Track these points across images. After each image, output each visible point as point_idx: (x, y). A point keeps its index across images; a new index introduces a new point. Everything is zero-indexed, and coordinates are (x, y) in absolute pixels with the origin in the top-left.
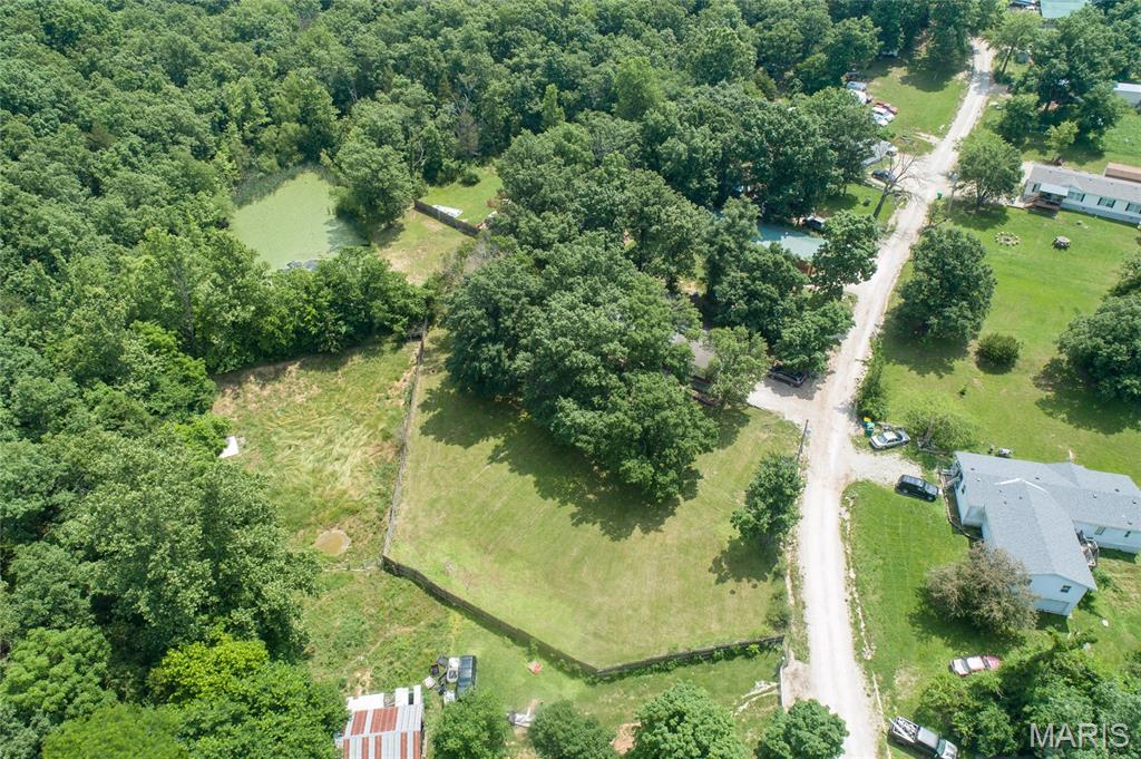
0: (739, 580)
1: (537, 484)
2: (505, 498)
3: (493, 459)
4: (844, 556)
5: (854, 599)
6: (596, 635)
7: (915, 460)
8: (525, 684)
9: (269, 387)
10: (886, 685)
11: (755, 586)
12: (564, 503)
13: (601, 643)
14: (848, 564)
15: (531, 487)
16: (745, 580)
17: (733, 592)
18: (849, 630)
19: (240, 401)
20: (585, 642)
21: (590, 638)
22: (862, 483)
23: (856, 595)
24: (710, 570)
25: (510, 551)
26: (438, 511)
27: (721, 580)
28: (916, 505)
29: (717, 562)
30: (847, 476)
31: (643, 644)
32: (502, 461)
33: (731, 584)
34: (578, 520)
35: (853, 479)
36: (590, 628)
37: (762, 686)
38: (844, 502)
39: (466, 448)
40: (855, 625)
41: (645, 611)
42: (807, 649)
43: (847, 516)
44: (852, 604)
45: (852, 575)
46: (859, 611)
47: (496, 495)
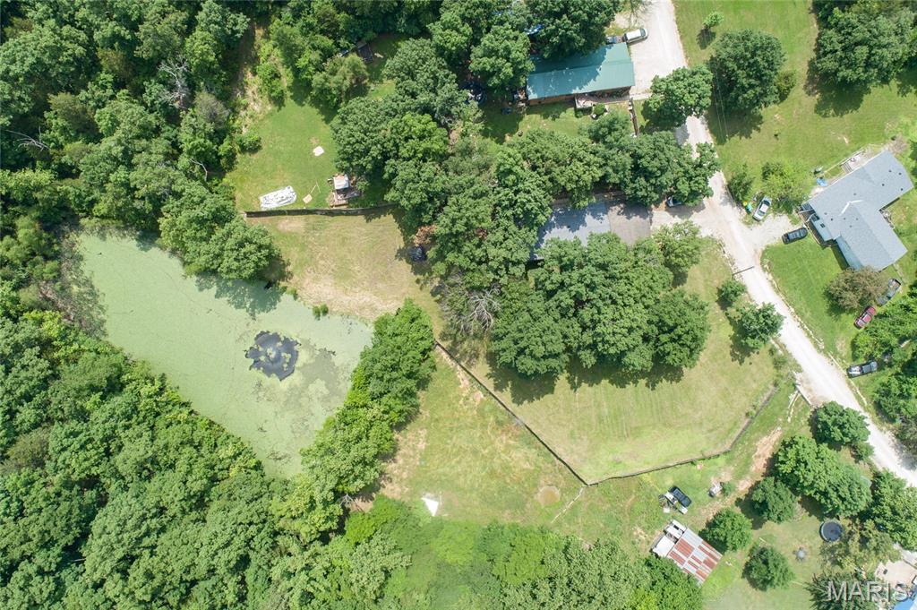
0: (749, 356)
1: (612, 382)
2: (605, 404)
3: (574, 387)
4: (783, 303)
5: (800, 322)
6: (710, 431)
7: (781, 212)
8: (702, 476)
10: (836, 354)
11: (758, 353)
12: (636, 382)
13: (714, 432)
14: (787, 305)
15: (611, 387)
16: (751, 353)
17: (751, 364)
18: (808, 340)
20: (708, 438)
21: (708, 434)
22: (766, 250)
23: (800, 320)
24: (733, 360)
25: (636, 428)
26: (579, 438)
27: (741, 362)
28: (798, 246)
29: (732, 354)
30: (756, 251)
31: (731, 418)
32: (579, 384)
33: (747, 360)
34: (652, 385)
35: (760, 251)
36: (704, 430)
37: (792, 397)
38: (765, 270)
39: (552, 393)
40: (809, 336)
41: (721, 403)
42: (798, 365)
43: (771, 277)
44: (802, 326)
45: (793, 310)
46: (806, 327)
47: (599, 406)
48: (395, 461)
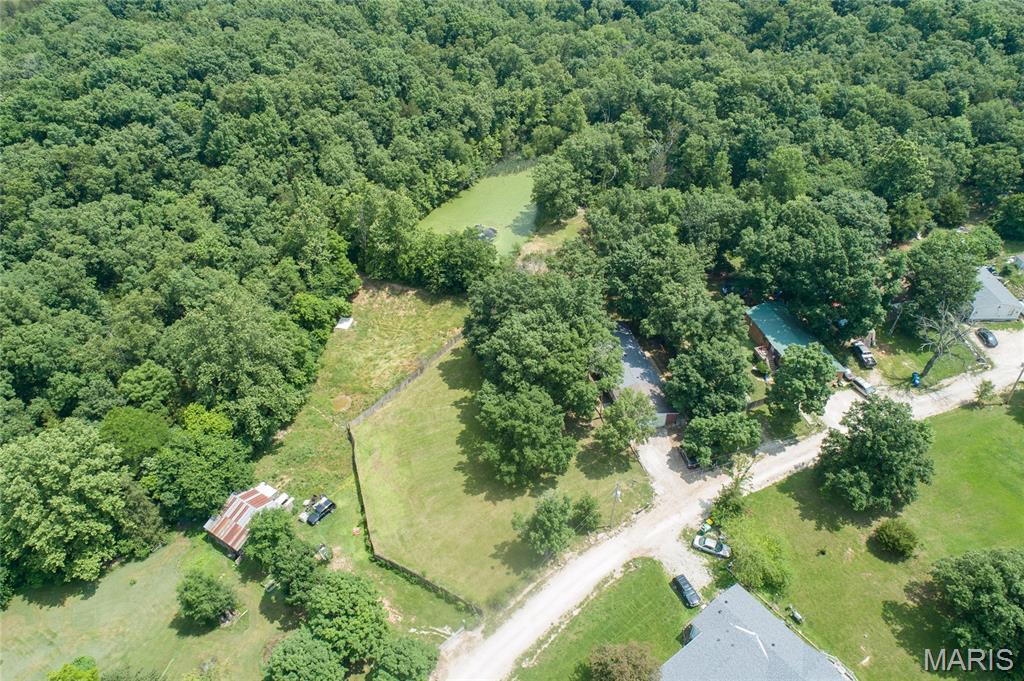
0: (504, 564)
1: (463, 433)
2: (438, 430)
3: (456, 404)
4: (585, 597)
5: (559, 627)
6: (401, 538)
7: (715, 573)
8: (344, 537)
9: (391, 298)
11: (508, 574)
12: (463, 453)
13: (399, 543)
14: (581, 604)
15: (457, 433)
16: (507, 566)
17: (493, 568)
18: (533, 641)
19: (371, 299)
20: (393, 536)
21: (397, 536)
22: (655, 562)
23: (563, 627)
24: (495, 546)
25: (410, 462)
26: (401, 417)
27: (494, 556)
28: (673, 601)
29: (505, 544)
30: (650, 550)
31: (418, 560)
32: (461, 407)
33: (498, 561)
34: (460, 467)
35: (651, 555)
36: (403, 532)
37: (447, 630)
38: (627, 566)
39: (450, 388)
40: (540, 643)
41: (438, 543)
42: (494, 631)
43: (618, 576)
44: (554, 629)
45: (575, 613)
46: (553, 637)
47: (436, 426)
48: (388, 297)
